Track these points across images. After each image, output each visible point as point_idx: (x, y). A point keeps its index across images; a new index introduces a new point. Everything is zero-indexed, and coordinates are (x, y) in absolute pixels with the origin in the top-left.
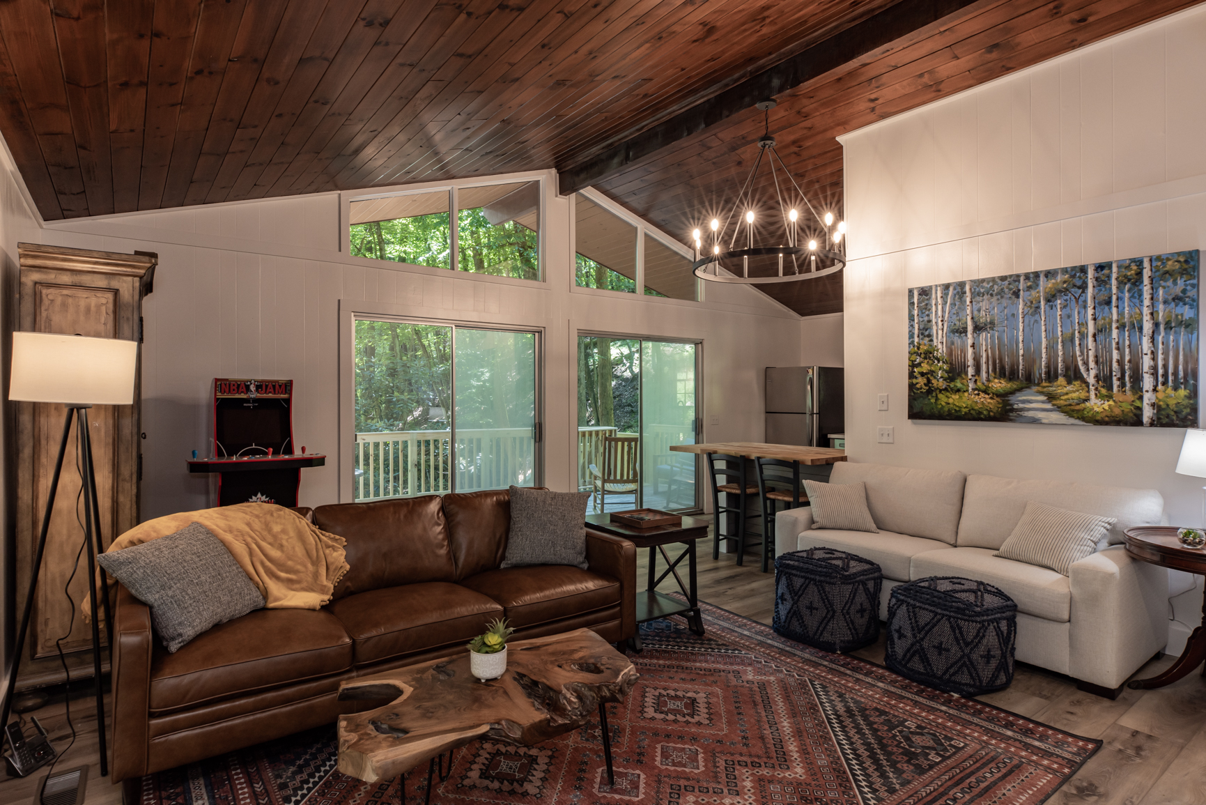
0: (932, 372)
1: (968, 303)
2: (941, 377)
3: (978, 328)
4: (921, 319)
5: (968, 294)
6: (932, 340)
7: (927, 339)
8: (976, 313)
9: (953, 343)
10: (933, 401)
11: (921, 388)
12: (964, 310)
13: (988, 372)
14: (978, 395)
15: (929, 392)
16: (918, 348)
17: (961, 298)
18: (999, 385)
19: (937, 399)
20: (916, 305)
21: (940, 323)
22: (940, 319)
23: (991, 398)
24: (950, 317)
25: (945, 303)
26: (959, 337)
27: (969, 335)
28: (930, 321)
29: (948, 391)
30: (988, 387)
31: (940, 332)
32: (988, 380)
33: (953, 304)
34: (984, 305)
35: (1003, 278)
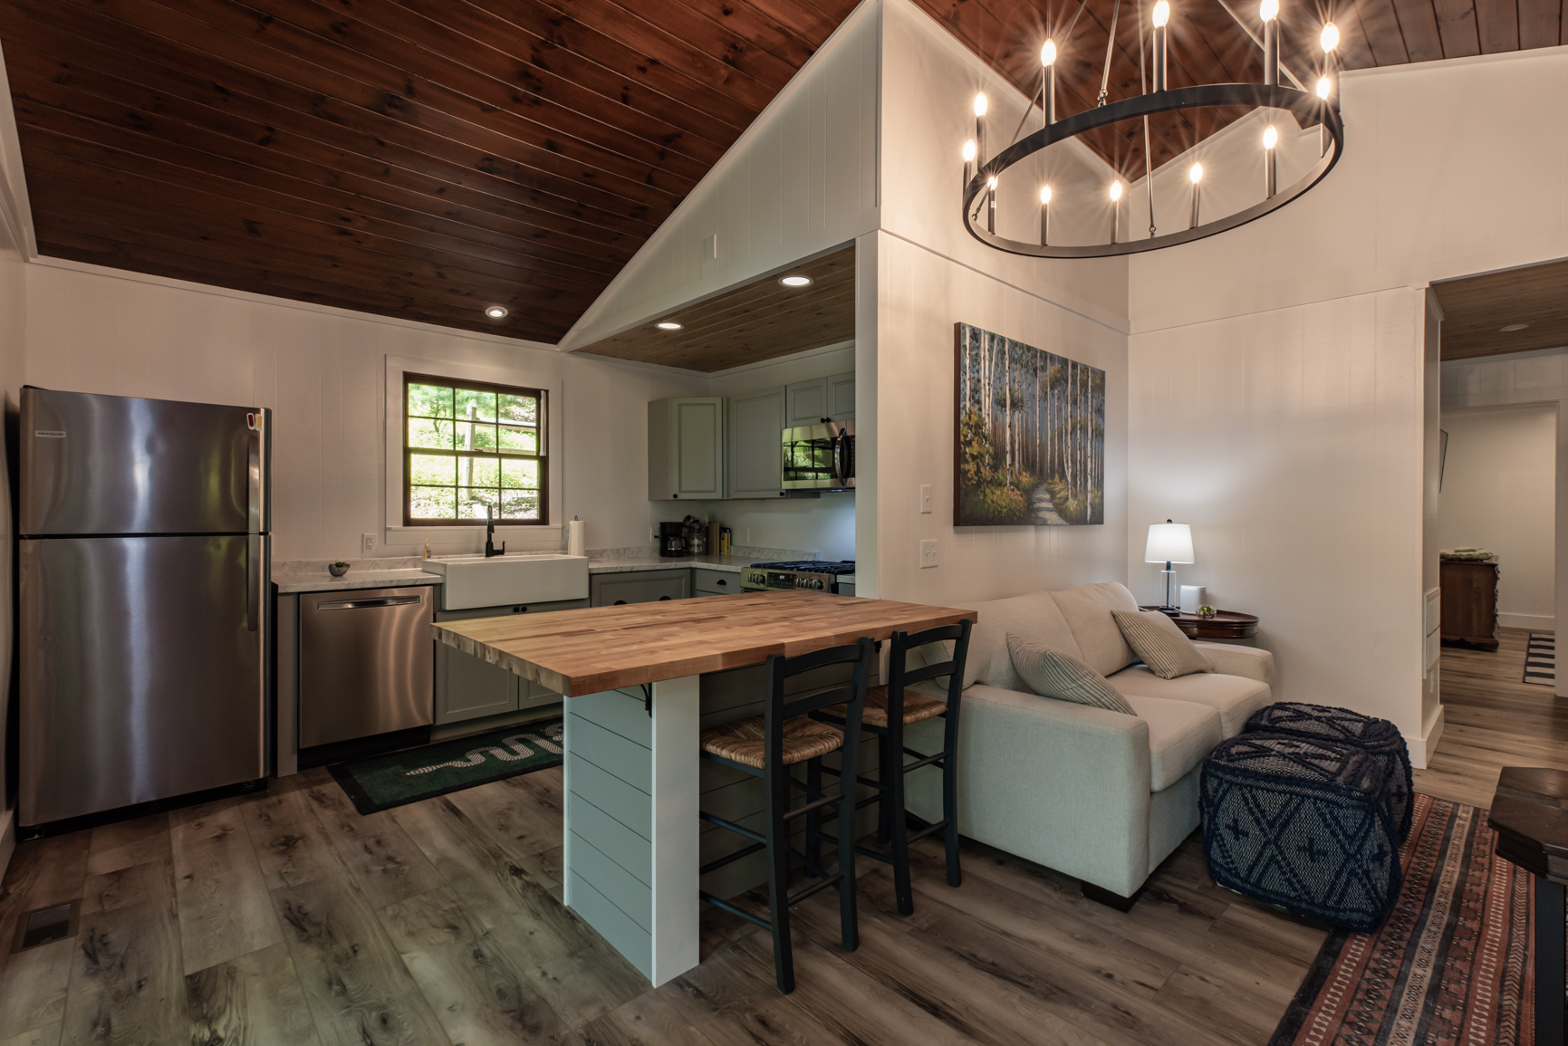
0: (980, 456)
1: (1007, 369)
2: (988, 464)
3: (1014, 405)
4: (972, 375)
5: (1007, 356)
6: (980, 409)
7: (977, 406)
8: (1012, 382)
9: (996, 419)
10: (981, 497)
11: (972, 479)
12: (1004, 376)
13: (1019, 462)
14: (1013, 490)
15: (979, 484)
16: (970, 418)
17: (1003, 358)
18: (1026, 479)
19: (985, 495)
20: (968, 352)
21: (987, 387)
22: (987, 381)
23: (1021, 495)
24: (995, 382)
25: (991, 361)
26: (1001, 410)
27: (1008, 412)
28: (979, 381)
29: (993, 485)
30: (1019, 481)
31: (987, 399)
32: (1020, 473)
33: (996, 364)
34: (1017, 374)
35: (1029, 348)
